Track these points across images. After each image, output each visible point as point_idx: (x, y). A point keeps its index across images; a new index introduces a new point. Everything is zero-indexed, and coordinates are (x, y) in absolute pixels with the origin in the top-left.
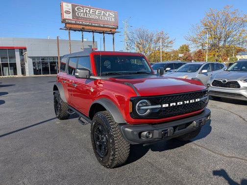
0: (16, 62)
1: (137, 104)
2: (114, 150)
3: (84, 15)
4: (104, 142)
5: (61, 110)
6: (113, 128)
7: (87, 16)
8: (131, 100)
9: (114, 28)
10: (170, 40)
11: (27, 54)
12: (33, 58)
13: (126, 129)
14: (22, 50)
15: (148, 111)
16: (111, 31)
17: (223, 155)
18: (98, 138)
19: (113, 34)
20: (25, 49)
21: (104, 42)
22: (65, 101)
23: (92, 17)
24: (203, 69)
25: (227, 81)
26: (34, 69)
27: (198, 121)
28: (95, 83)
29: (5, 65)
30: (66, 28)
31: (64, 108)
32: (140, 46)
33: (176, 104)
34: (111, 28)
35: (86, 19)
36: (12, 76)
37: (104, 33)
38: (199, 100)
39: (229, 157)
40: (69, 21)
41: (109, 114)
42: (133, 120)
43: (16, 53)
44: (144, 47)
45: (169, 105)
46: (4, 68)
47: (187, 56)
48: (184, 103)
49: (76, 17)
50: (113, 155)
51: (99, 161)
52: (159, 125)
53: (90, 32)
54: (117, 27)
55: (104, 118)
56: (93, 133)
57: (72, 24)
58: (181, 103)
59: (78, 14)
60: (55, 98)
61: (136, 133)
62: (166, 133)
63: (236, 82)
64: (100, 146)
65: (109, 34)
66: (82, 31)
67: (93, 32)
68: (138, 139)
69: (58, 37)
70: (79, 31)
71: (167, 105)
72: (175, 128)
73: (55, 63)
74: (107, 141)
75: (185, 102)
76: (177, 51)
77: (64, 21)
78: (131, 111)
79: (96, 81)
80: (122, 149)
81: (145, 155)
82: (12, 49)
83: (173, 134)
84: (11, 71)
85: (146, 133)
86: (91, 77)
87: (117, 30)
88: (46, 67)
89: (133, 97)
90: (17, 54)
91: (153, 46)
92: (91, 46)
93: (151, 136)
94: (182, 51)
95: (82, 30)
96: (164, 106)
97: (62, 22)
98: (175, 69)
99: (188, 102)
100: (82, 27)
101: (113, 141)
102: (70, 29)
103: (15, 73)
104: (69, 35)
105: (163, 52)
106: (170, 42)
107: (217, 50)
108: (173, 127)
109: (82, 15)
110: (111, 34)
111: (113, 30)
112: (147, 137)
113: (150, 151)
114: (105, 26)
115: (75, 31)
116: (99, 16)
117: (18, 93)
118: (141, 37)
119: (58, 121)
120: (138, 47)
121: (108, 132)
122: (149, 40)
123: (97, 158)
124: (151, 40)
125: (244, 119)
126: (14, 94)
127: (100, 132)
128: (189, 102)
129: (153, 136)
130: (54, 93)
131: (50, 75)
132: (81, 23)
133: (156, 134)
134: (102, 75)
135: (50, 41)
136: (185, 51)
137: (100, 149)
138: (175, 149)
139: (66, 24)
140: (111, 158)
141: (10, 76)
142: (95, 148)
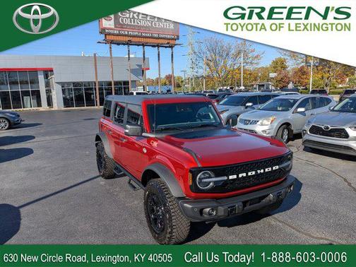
0: (40, 89)
1: (199, 175)
2: (171, 227)
3: (131, 22)
4: (159, 215)
5: (105, 168)
6: (170, 202)
7: (134, 22)
8: (191, 171)
9: (173, 39)
10: (255, 54)
11: (54, 79)
12: (63, 84)
13: (185, 205)
14: (48, 73)
15: (211, 184)
16: (168, 43)
17: (310, 236)
18: (153, 210)
19: (171, 47)
20: (51, 70)
21: (159, 60)
22: (111, 156)
23: (142, 23)
24: (298, 107)
25: (330, 128)
26: (64, 98)
27: (276, 193)
28: (149, 142)
29: (26, 93)
30: (106, 42)
31: (110, 165)
32: (211, 64)
33: (247, 174)
34: (169, 39)
35: (133, 27)
36: (35, 108)
37: (158, 46)
38: (277, 167)
39: (316, 238)
40: (111, 31)
41: (164, 184)
42: (193, 195)
43: (39, 76)
44: (216, 65)
45: (238, 176)
46: (25, 98)
47: (282, 76)
48: (256, 172)
49: (120, 24)
50: (171, 233)
51: (155, 237)
52: (224, 200)
53: (138, 45)
54: (178, 36)
55: (160, 188)
56: (146, 203)
57: (114, 35)
58: (254, 173)
59: (122, 20)
60: (98, 151)
61: (196, 210)
62: (233, 210)
63: (344, 129)
64: (155, 220)
65: (166, 47)
66: (127, 44)
67: (143, 45)
68: (199, 216)
69: (95, 55)
70: (124, 44)
71: (235, 177)
72: (245, 203)
73: (91, 89)
74: (164, 215)
75: (259, 171)
76: (267, 68)
77: (103, 31)
78: (191, 184)
79: (149, 140)
80: (181, 227)
81: (210, 232)
82: (34, 71)
83: (243, 209)
84: (34, 102)
85: (208, 210)
86: (144, 134)
87: (177, 42)
88: (80, 95)
89: (193, 168)
90: (41, 78)
91: (230, 62)
92: (140, 66)
93: (214, 213)
94: (275, 67)
95: (129, 43)
96: (231, 177)
97: (101, 33)
98: (260, 103)
99: (262, 171)
100: (128, 39)
101: (170, 217)
102: (112, 42)
103: (39, 104)
104: (111, 51)
105: (245, 71)
106: (257, 57)
107: (327, 69)
108: (243, 202)
109: (128, 22)
110: (169, 47)
111: (172, 42)
112: (210, 214)
113: (216, 226)
114: (161, 36)
115: (118, 44)
116: (152, 22)
117: (48, 138)
118: (213, 50)
119: (102, 181)
120: (208, 65)
121: (165, 205)
122: (224, 55)
123: (152, 233)
124: (227, 54)
125: (349, 184)
126: (42, 139)
127: (155, 203)
128: (264, 170)
129: (216, 213)
130: (97, 145)
131: (86, 108)
132: (126, 33)
133: (221, 211)
134: (158, 132)
135: (84, 59)
136: (279, 68)
137: (156, 224)
138: (248, 225)
139: (106, 35)
140: (168, 236)
141: (33, 108)
142: (149, 221)
